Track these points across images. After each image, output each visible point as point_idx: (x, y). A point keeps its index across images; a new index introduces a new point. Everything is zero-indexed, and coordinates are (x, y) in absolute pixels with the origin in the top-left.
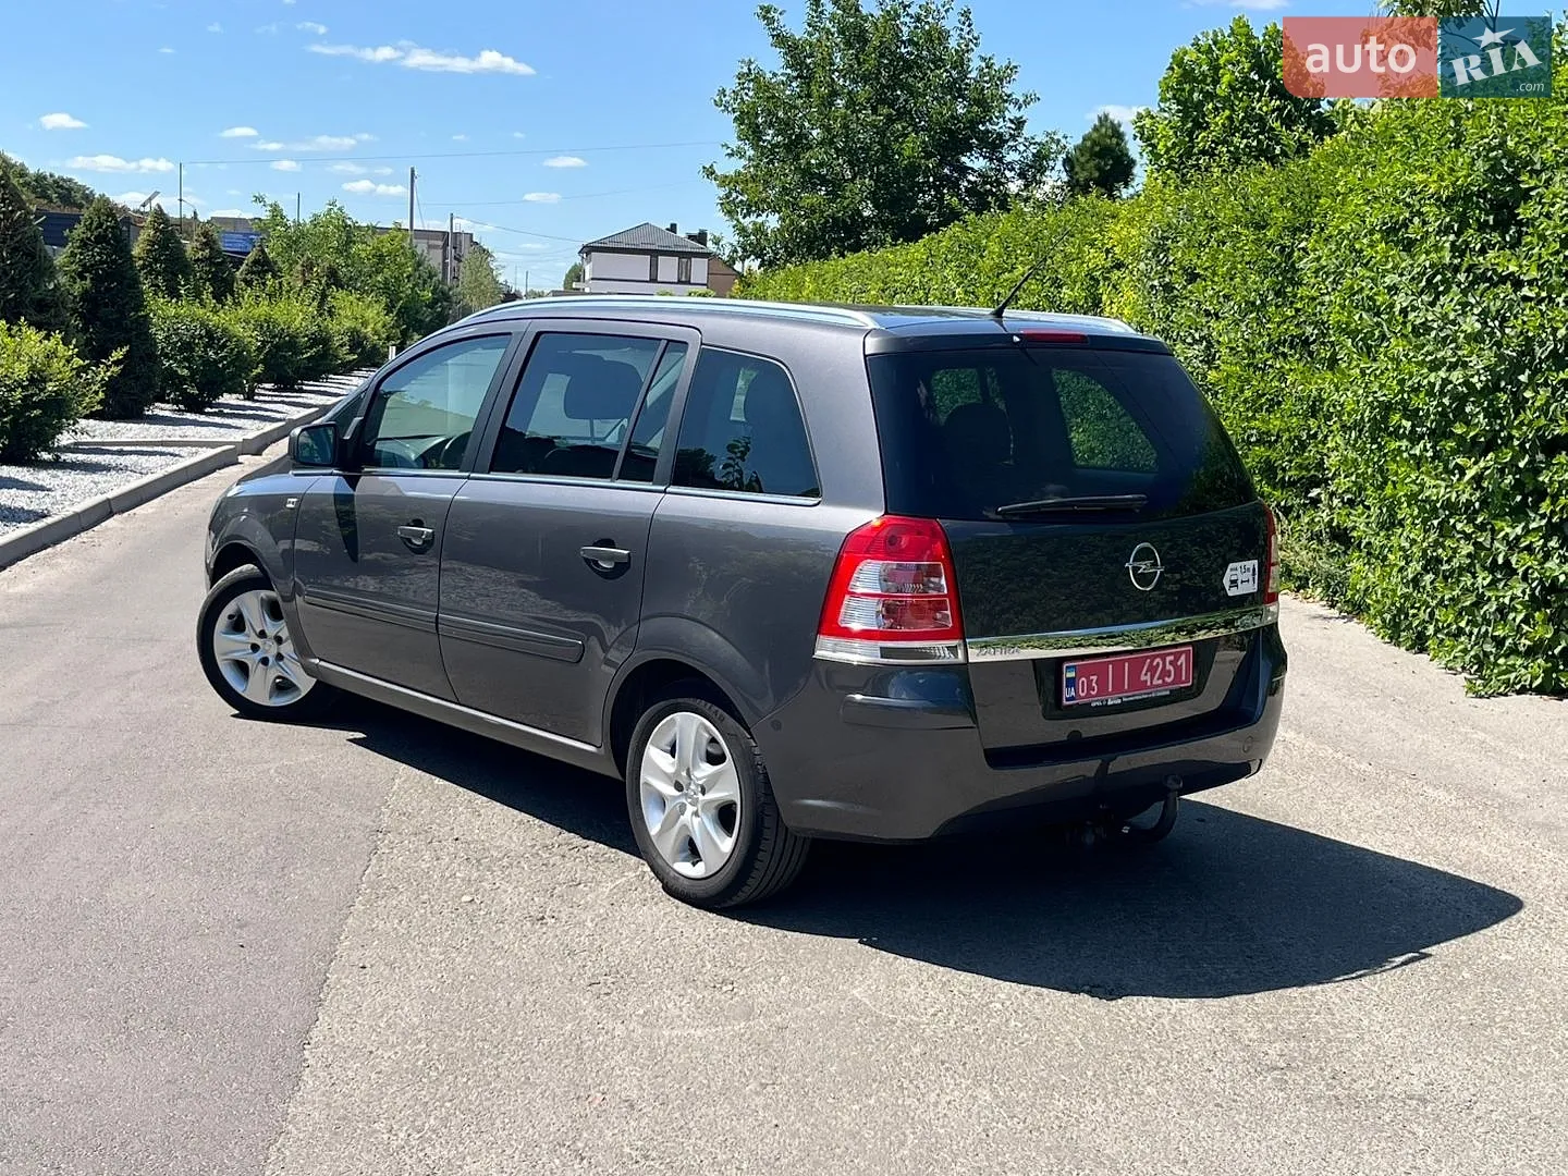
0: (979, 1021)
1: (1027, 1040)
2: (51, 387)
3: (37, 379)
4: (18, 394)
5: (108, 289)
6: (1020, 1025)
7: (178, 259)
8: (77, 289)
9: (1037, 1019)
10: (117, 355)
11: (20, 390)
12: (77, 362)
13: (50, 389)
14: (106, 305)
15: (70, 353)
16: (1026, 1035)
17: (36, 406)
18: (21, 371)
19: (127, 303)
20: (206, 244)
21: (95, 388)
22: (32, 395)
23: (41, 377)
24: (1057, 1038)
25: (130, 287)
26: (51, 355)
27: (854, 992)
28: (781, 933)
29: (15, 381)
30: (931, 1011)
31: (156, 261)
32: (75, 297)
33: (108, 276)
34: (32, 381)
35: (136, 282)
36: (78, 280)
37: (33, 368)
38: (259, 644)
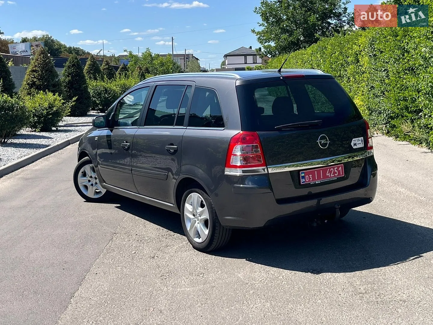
0: (274, 282)
1: (287, 287)
2: (55, 109)
3: (51, 106)
4: (45, 112)
5: (76, 79)
6: (286, 283)
7: (97, 69)
8: (67, 80)
9: (292, 281)
10: (74, 99)
11: (46, 110)
12: (63, 101)
13: (54, 109)
14: (75, 84)
15: (60, 99)
16: (287, 286)
17: (50, 114)
18: (46, 105)
19: (81, 83)
20: (106, 64)
21: (68, 108)
22: (50, 111)
23: (52, 106)
24: (296, 286)
25: (82, 78)
26: (55, 100)
27: (239, 275)
28: (223, 258)
29: (45, 108)
30: (260, 280)
31: (91, 70)
32: (67, 82)
33: (76, 76)
34: (49, 107)
35: (84, 76)
36: (67, 77)
37: (50, 104)
38: (91, 180)
